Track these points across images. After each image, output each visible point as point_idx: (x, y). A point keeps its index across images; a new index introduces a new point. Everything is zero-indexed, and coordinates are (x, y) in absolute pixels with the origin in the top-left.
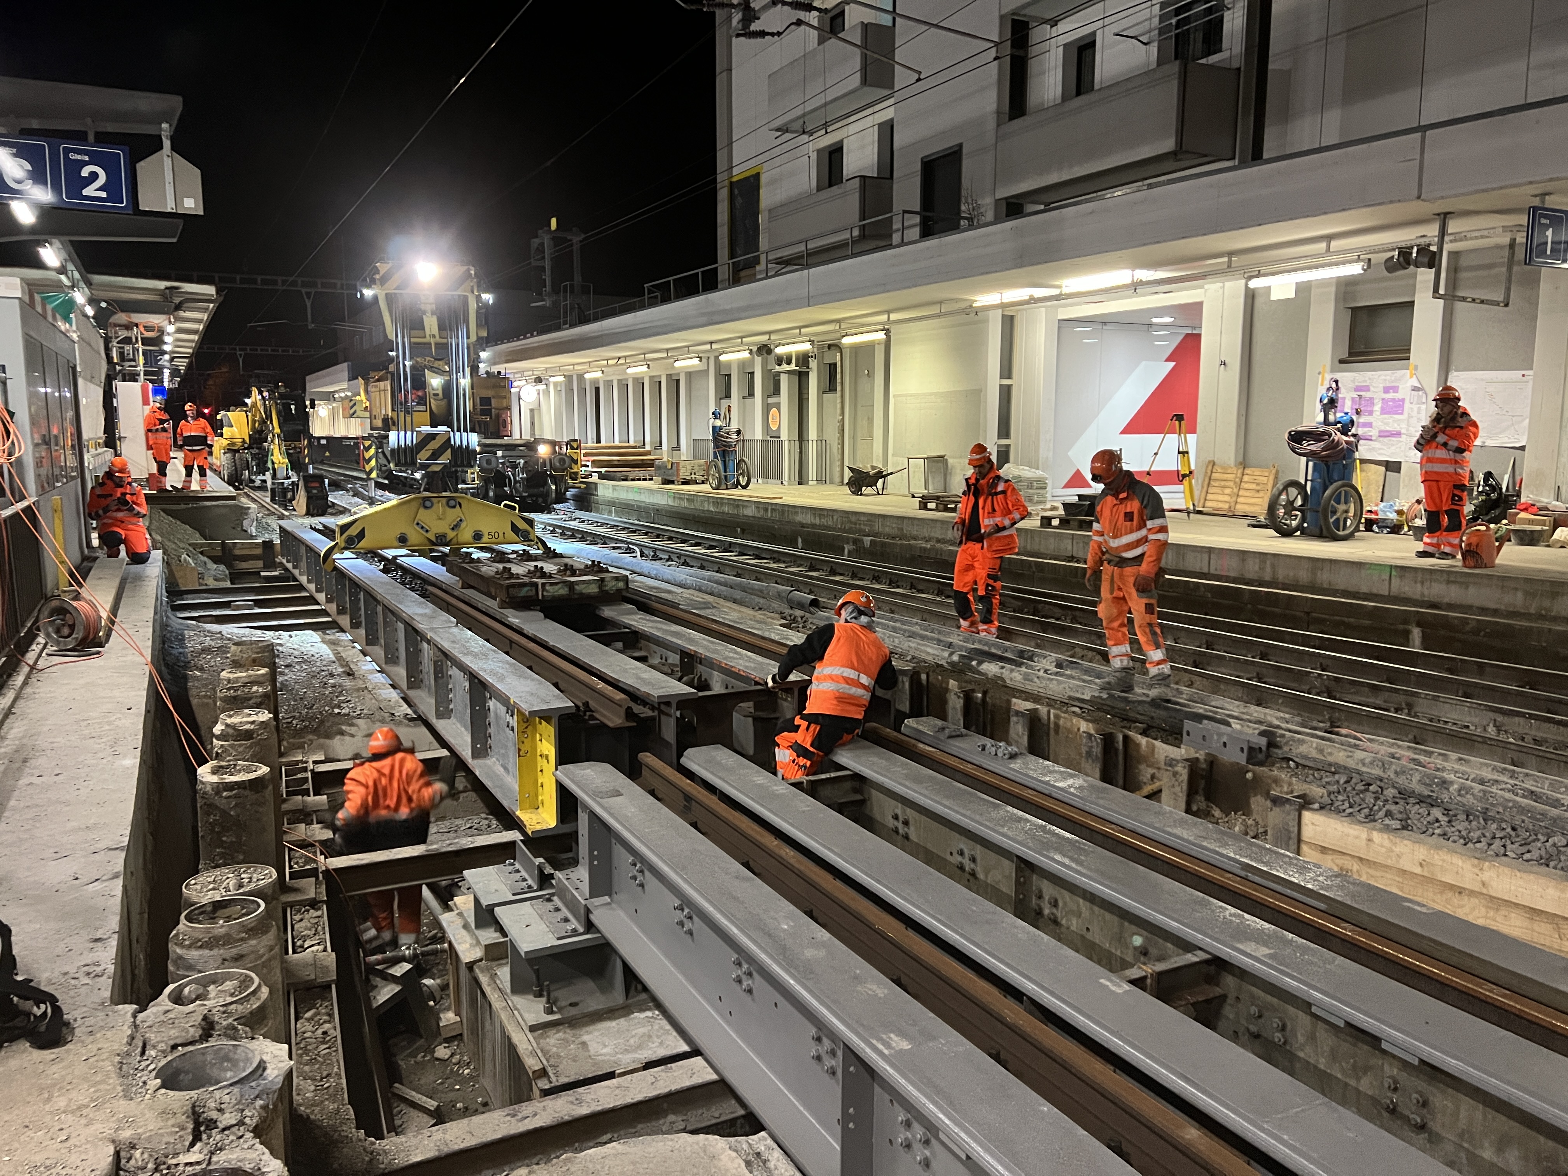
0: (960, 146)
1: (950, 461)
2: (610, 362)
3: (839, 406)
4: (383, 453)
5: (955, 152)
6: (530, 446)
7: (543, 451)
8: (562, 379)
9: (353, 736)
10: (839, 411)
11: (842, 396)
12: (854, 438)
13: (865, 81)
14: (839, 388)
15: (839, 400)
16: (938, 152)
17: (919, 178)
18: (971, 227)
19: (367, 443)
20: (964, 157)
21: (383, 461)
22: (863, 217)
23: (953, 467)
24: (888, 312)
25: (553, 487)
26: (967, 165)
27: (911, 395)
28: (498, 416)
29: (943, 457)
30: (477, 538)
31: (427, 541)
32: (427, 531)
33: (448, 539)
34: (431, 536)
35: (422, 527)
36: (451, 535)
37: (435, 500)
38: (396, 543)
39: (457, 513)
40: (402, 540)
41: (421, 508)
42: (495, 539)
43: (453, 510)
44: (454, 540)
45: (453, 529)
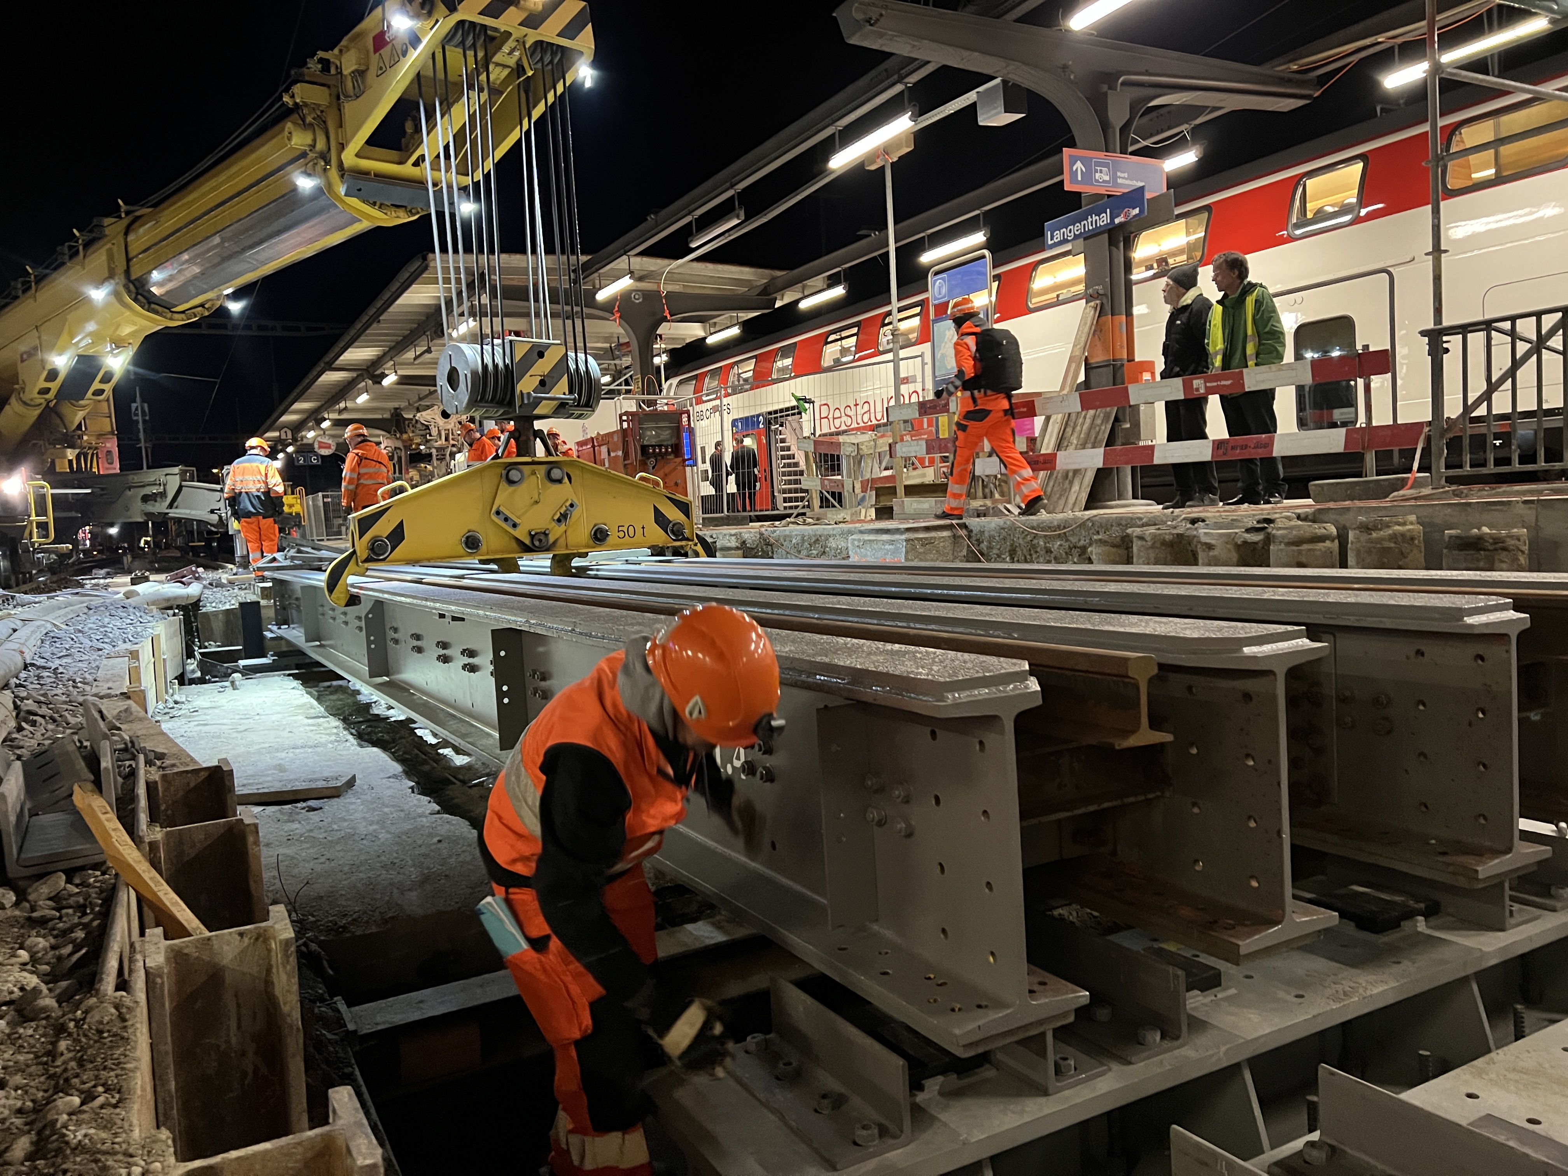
30: (599, 537)
31: (514, 545)
32: (515, 526)
33: (551, 539)
34: (521, 534)
35: (506, 519)
36: (556, 532)
37: (526, 469)
38: (461, 549)
39: (564, 492)
40: (472, 543)
41: (504, 485)
42: (628, 538)
43: (558, 486)
44: (562, 542)
45: (559, 520)
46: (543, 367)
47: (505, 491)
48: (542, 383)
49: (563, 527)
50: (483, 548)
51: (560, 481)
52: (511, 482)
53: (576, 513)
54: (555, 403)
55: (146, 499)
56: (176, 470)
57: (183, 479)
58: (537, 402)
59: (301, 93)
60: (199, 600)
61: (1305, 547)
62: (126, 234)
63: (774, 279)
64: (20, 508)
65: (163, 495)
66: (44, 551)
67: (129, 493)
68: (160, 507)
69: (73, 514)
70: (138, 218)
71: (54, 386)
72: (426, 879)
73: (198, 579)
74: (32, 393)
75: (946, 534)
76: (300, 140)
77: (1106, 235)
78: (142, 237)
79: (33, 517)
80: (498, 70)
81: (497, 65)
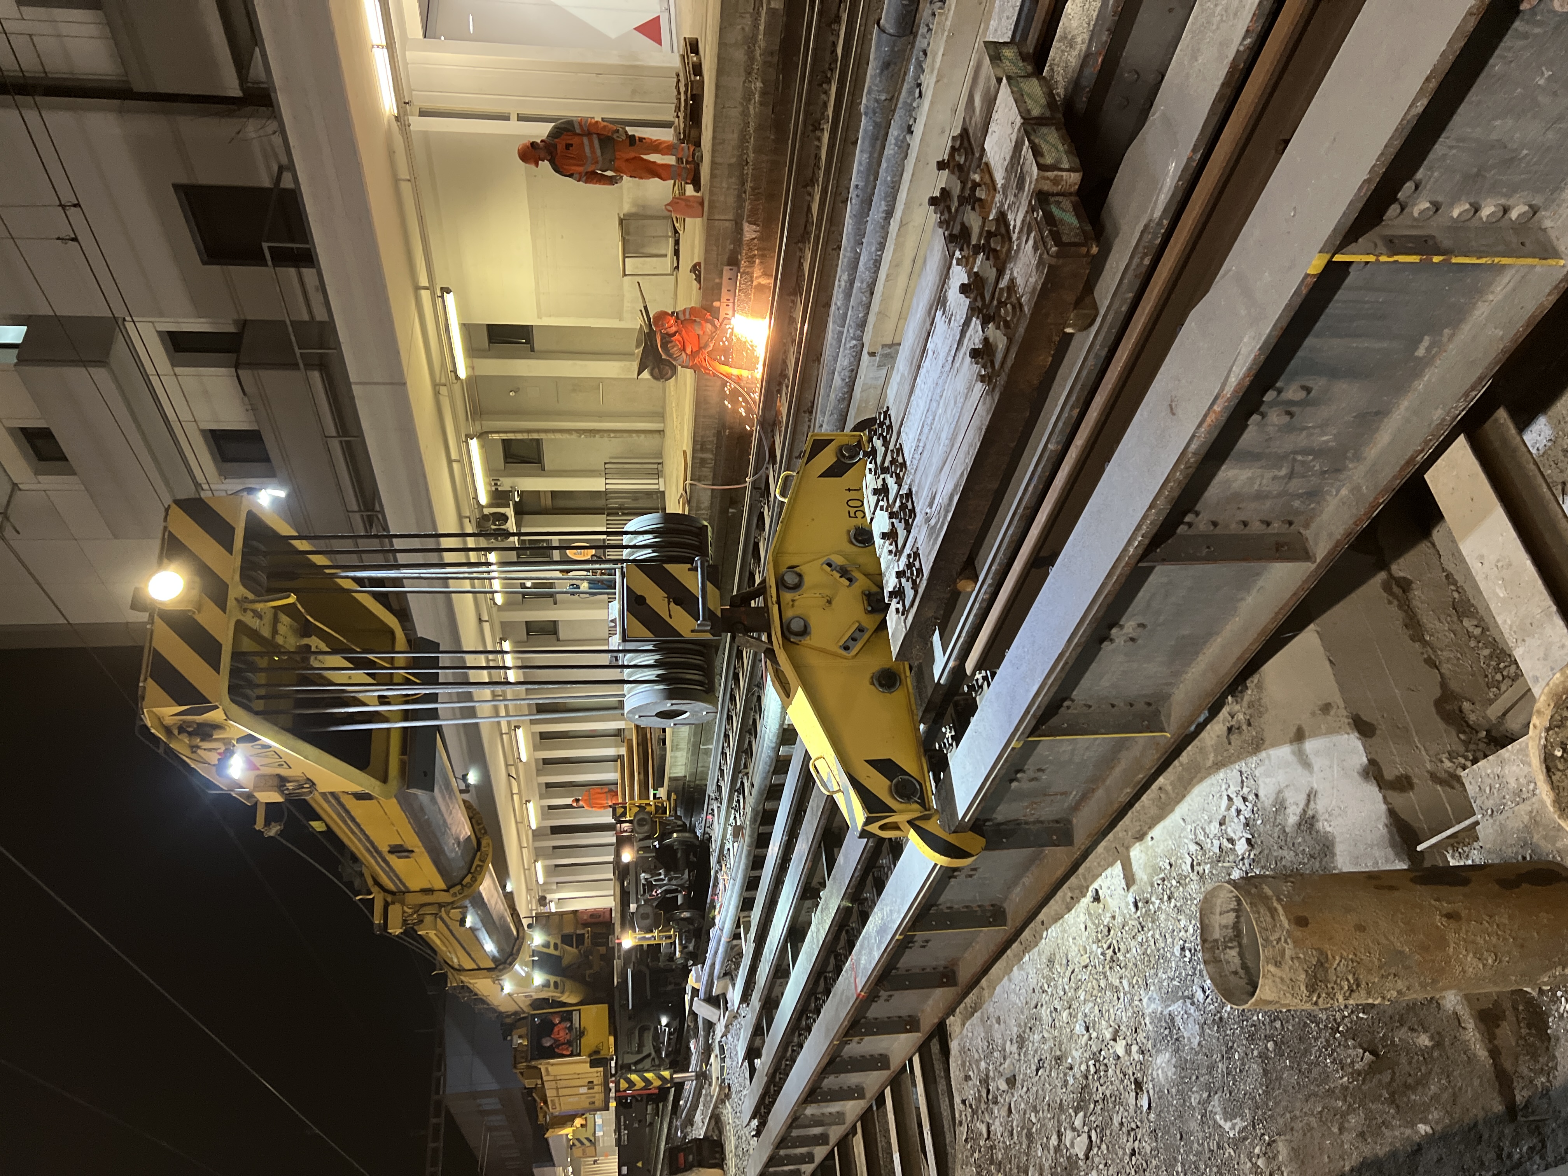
0: (177, 187)
1: (627, 208)
2: (515, 790)
3: (558, 436)
4: (636, 1063)
5: (186, 194)
6: (622, 872)
7: (628, 856)
8: (539, 865)
9: (1311, 796)
10: (566, 436)
11: (546, 431)
12: (601, 416)
13: (102, 362)
14: (535, 436)
15: (551, 436)
16: (193, 236)
17: (231, 267)
18: (290, 167)
19: (624, 1085)
20: (194, 182)
21: (647, 1063)
22: (295, 366)
23: (635, 204)
24: (417, 288)
25: (675, 835)
26: (205, 178)
27: (537, 283)
28: (585, 925)
29: (621, 221)
32: (860, 630)
34: (868, 625)
35: (854, 639)
39: (813, 573)
43: (807, 579)
45: (850, 580)
46: (656, 599)
51: (799, 576)
52: (805, 632)
53: (838, 561)
80: (282, 629)
81: (275, 632)
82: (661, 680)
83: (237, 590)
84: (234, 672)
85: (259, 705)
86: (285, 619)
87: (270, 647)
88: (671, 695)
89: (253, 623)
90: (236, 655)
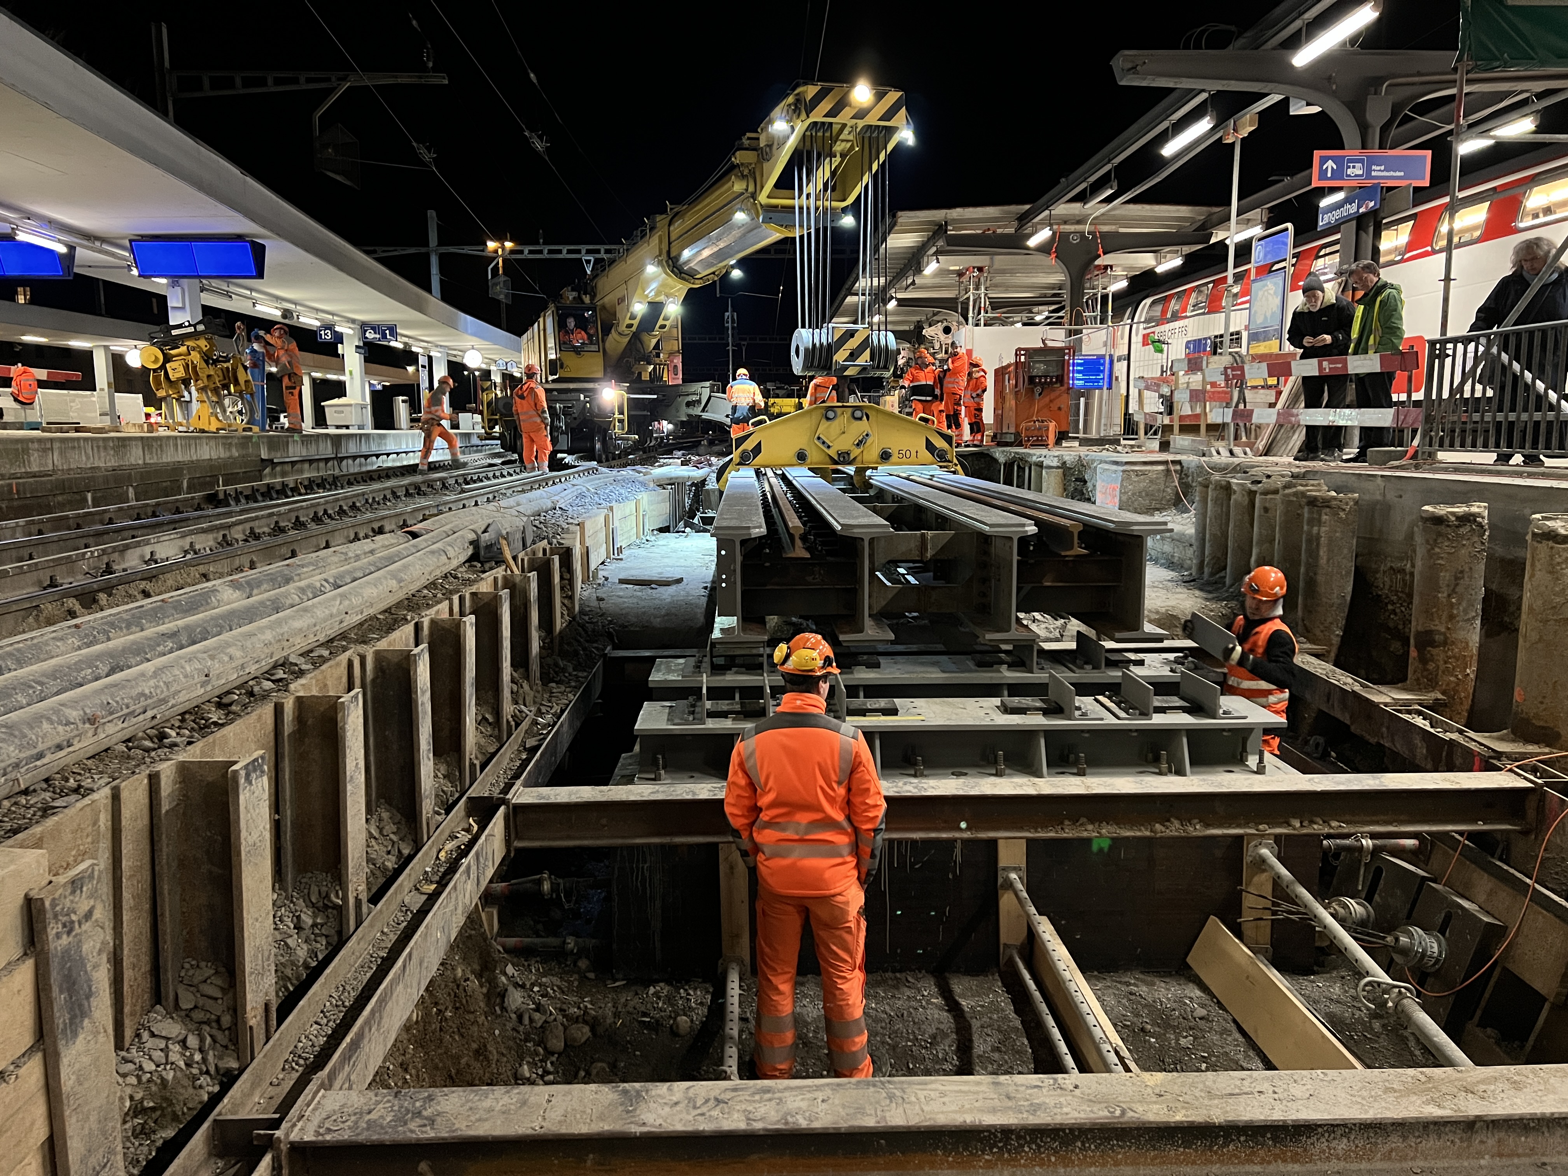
30: (885, 456)
31: (828, 458)
32: (829, 447)
33: (852, 457)
34: (832, 452)
35: (824, 443)
36: (855, 452)
37: (839, 411)
38: (795, 460)
39: (863, 426)
40: (801, 457)
41: (824, 420)
42: (906, 458)
43: (859, 422)
44: (859, 459)
45: (858, 445)
46: (853, 343)
47: (824, 424)
48: (851, 354)
49: (860, 451)
50: (809, 461)
51: (860, 419)
52: (828, 419)
53: (870, 440)
54: (858, 368)
55: (689, 404)
56: (708, 384)
57: (712, 391)
58: (846, 368)
59: (739, 157)
60: (705, 480)
61: (1269, 497)
62: (669, 225)
63: (1211, 214)
64: (608, 409)
65: (699, 401)
66: (621, 439)
67: (679, 399)
68: (697, 411)
69: (645, 413)
70: (677, 214)
71: (636, 323)
72: (667, 615)
73: (710, 465)
74: (623, 328)
75: (1161, 468)
76: (738, 186)
77: (1354, 222)
78: (677, 228)
79: (616, 416)
80: (844, 144)
81: (843, 141)
82: (814, 345)
83: (861, 123)
84: (823, 123)
85: (808, 133)
86: (849, 144)
87: (835, 139)
88: (806, 350)
89: (846, 132)
90: (831, 124)
